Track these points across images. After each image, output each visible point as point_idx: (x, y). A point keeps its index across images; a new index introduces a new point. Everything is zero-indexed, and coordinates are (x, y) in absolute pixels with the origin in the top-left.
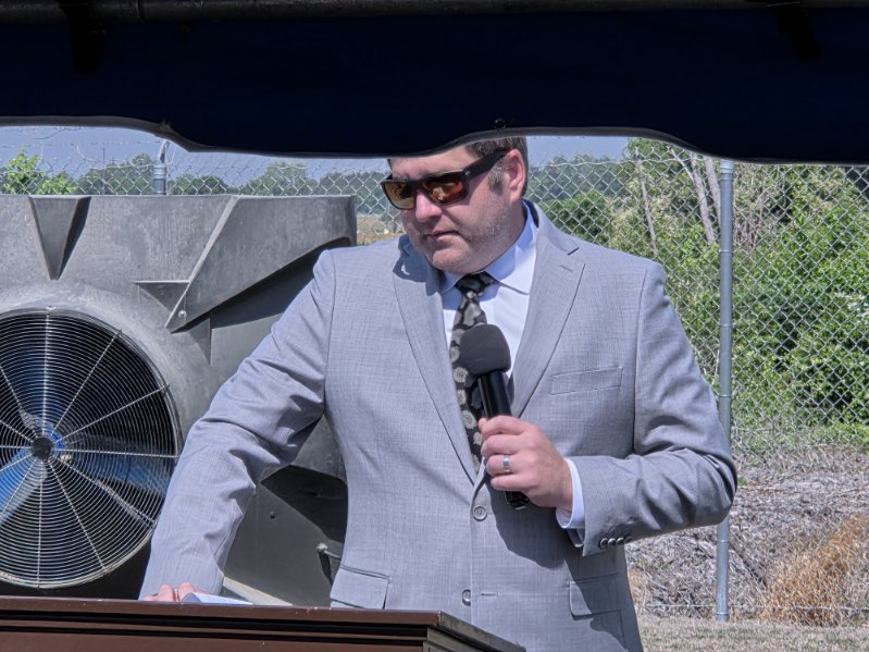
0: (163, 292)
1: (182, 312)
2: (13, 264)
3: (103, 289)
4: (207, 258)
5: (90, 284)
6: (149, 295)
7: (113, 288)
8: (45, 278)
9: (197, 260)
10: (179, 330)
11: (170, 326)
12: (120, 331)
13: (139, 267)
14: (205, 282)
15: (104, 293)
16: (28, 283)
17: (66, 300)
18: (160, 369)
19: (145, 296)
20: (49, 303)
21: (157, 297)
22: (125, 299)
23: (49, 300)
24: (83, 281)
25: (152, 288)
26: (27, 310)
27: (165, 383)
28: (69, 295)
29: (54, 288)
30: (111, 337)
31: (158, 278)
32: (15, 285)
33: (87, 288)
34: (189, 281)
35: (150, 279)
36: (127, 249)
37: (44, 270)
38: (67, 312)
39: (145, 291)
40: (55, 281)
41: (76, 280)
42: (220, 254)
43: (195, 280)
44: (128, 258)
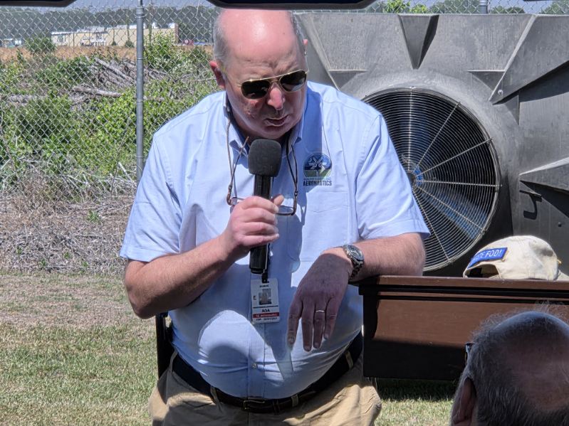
0: (488, 78)
1: (500, 91)
2: (388, 59)
3: (448, 75)
4: (516, 56)
5: (439, 72)
6: (478, 79)
7: (455, 75)
8: (409, 69)
9: (510, 57)
10: (498, 103)
11: (492, 100)
12: (459, 103)
13: (472, 61)
14: (516, 71)
15: (448, 78)
16: (397, 71)
17: (423, 83)
18: (486, 129)
19: (476, 80)
20: (413, 85)
21: (484, 81)
22: (463, 82)
23: (412, 82)
24: (435, 70)
25: (480, 75)
26: (397, 89)
27: (489, 137)
28: (425, 79)
29: (416, 75)
30: (453, 107)
31: (484, 68)
32: (389, 72)
33: (437, 74)
34: (505, 70)
35: (479, 69)
36: (463, 49)
37: (409, 63)
38: (424, 90)
39: (475, 77)
40: (416, 70)
41: (430, 69)
42: (525, 53)
43: (509, 70)
44: (464, 55)
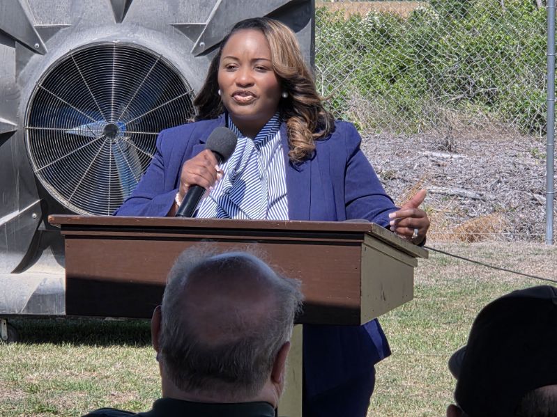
0: (190, 31)
1: (202, 43)
2: (92, 14)
3: (151, 28)
4: (218, 9)
5: (142, 25)
6: (180, 32)
7: (157, 28)
8: (113, 22)
9: (212, 9)
10: (200, 55)
11: (194, 52)
12: (162, 56)
13: (174, 14)
14: (217, 24)
15: (151, 31)
16: (101, 25)
17: (126, 36)
18: (188, 80)
19: (178, 33)
20: (116, 38)
21: (185, 34)
22: (165, 36)
23: (116, 36)
24: (138, 24)
25: (181, 28)
26: (101, 42)
27: (191, 89)
28: (128, 33)
29: (119, 29)
30: (156, 59)
31: (186, 21)
32: (93, 27)
33: (139, 28)
34: (207, 23)
35: (181, 22)
36: (165, 3)
37: (112, 17)
38: (127, 43)
39: (176, 29)
40: (119, 24)
41: (132, 23)
42: (227, 6)
43: (211, 23)
44: (166, 9)
